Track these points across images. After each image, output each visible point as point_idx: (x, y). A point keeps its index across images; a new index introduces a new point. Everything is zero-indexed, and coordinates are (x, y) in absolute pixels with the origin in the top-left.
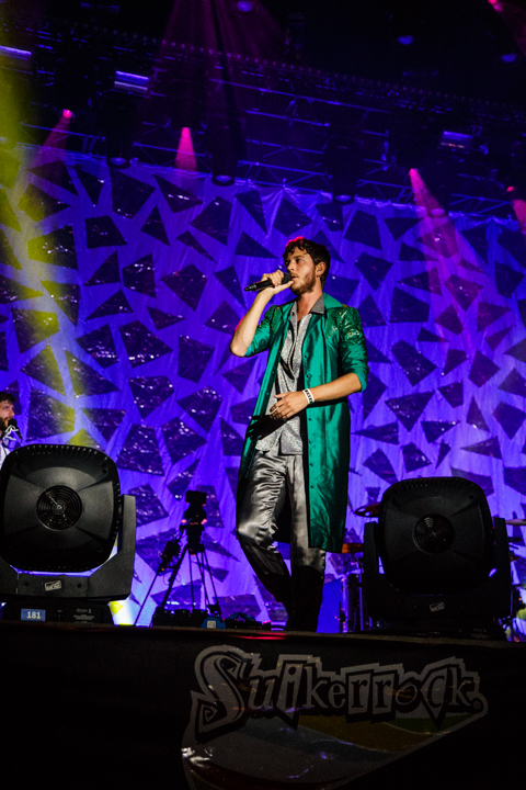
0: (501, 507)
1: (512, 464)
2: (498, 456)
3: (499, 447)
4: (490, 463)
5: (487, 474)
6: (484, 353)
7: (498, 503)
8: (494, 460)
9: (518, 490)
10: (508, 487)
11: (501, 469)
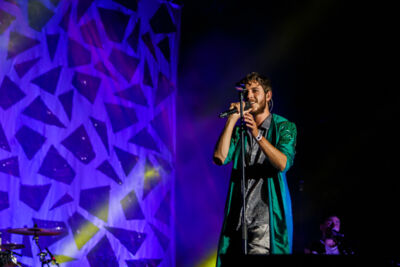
0: (15, 221)
1: (29, 182)
2: (17, 174)
3: (18, 166)
4: (9, 179)
5: (5, 190)
6: (12, 79)
7: (12, 217)
8: (12, 177)
9: (32, 207)
10: (23, 204)
11: (17, 186)
